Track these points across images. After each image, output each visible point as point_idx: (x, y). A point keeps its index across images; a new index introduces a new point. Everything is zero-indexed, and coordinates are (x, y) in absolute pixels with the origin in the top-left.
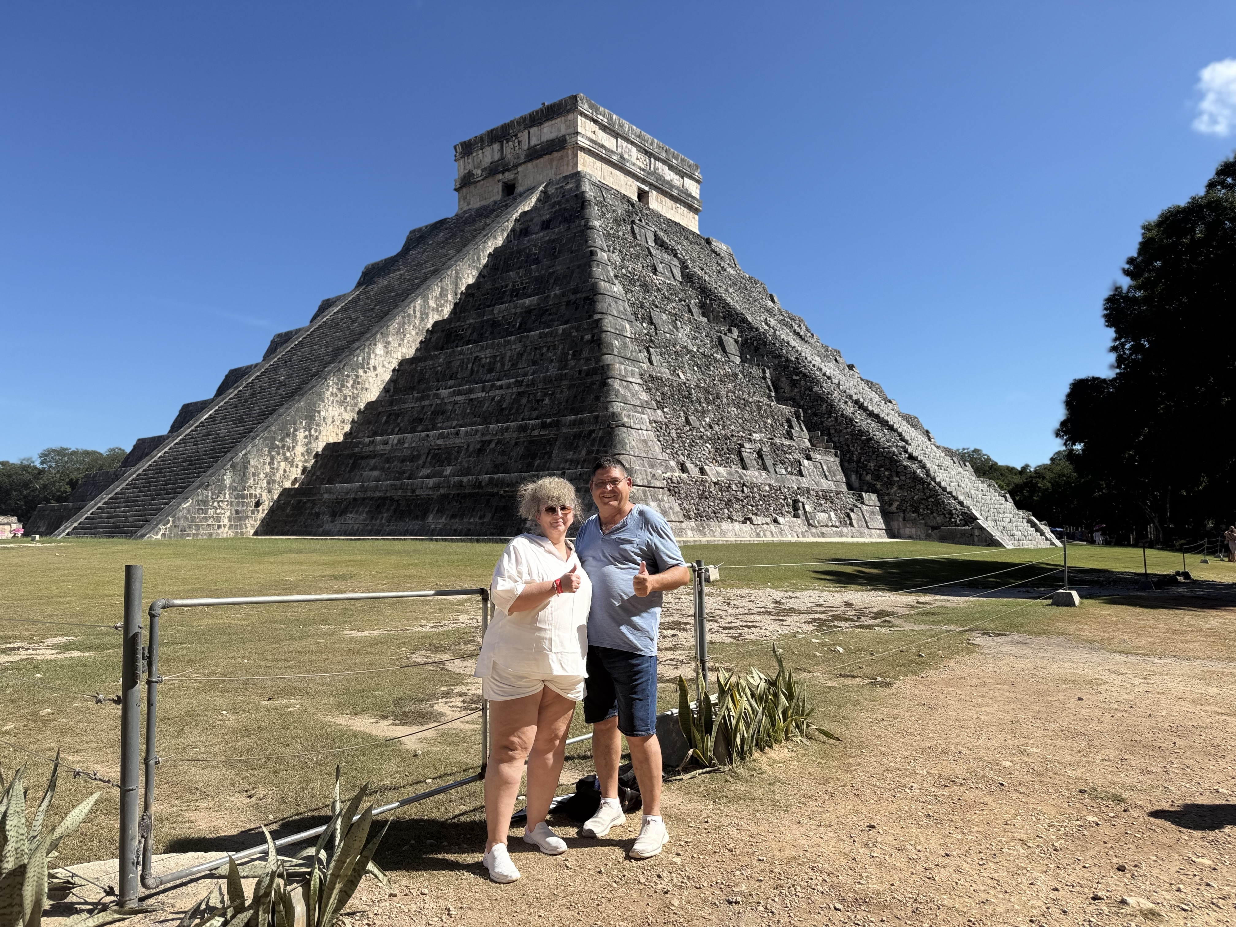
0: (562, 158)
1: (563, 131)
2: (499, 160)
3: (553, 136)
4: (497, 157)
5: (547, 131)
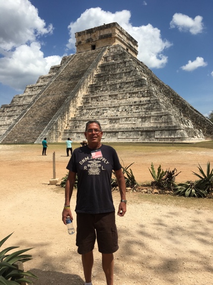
0: (110, 39)
2: (90, 39)
5: (106, 32)
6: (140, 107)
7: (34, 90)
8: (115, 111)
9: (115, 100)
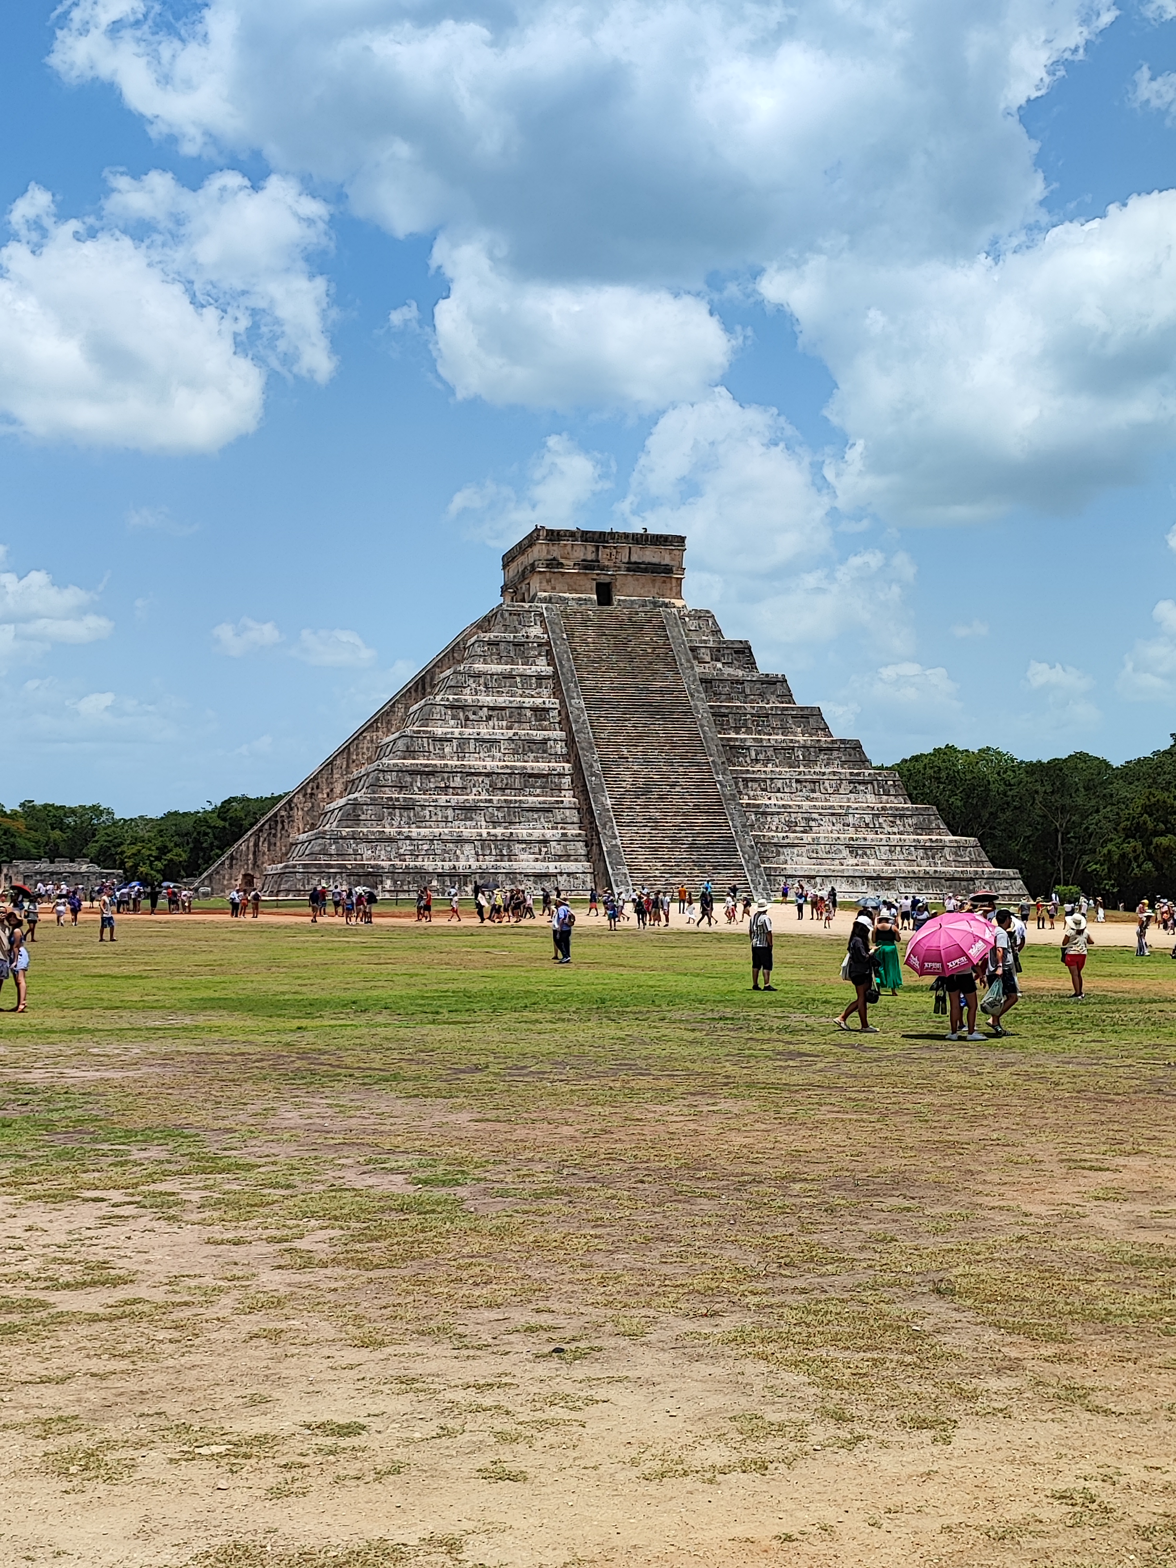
0: (664, 582)
1: (667, 560)
2: (592, 561)
3: (655, 560)
4: (590, 556)
5: (650, 555)
6: (898, 822)
7: (472, 717)
9: (815, 795)
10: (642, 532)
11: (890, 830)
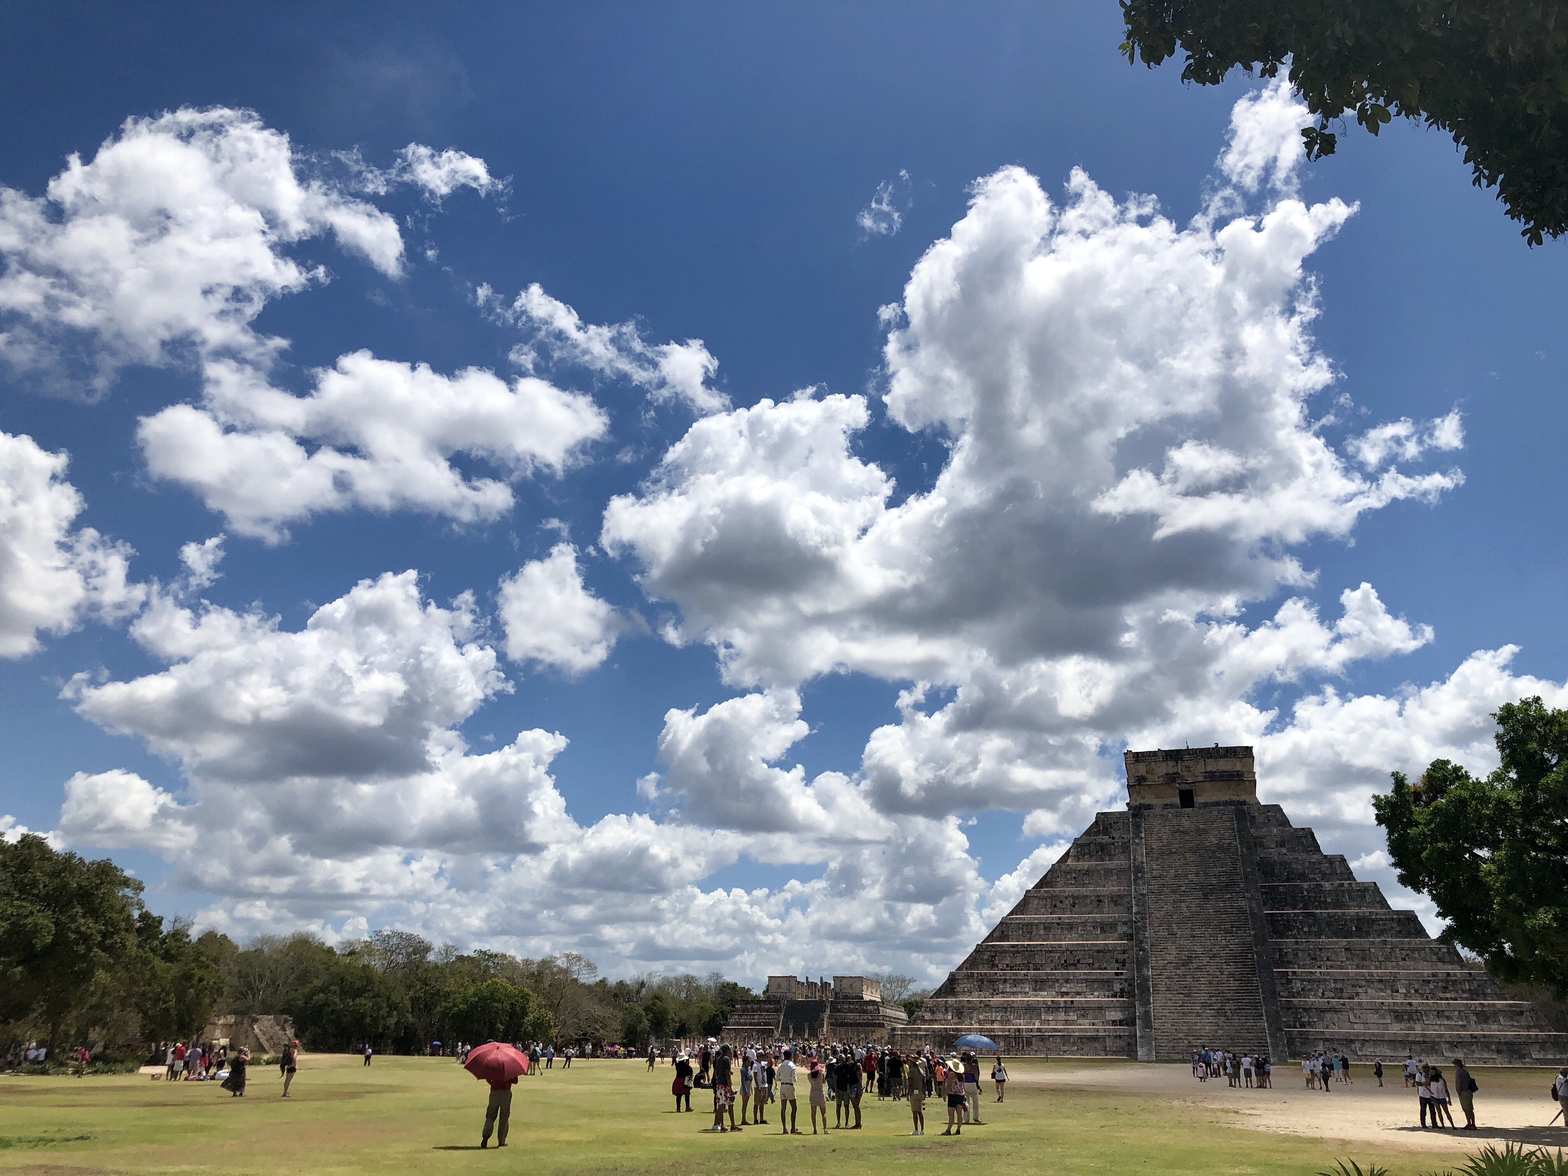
0: (1237, 787)
1: (1239, 767)
2: (1174, 774)
3: (1229, 769)
5: (1224, 765)
6: (1451, 988)
8: (1389, 992)
9: (1366, 963)
10: (1214, 746)
11: (1442, 995)
